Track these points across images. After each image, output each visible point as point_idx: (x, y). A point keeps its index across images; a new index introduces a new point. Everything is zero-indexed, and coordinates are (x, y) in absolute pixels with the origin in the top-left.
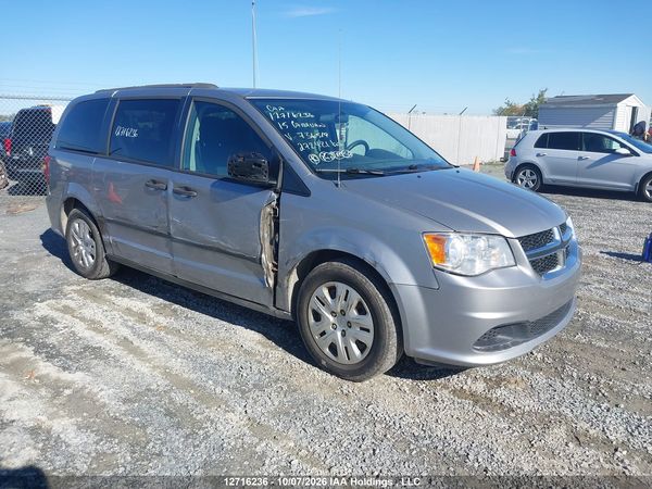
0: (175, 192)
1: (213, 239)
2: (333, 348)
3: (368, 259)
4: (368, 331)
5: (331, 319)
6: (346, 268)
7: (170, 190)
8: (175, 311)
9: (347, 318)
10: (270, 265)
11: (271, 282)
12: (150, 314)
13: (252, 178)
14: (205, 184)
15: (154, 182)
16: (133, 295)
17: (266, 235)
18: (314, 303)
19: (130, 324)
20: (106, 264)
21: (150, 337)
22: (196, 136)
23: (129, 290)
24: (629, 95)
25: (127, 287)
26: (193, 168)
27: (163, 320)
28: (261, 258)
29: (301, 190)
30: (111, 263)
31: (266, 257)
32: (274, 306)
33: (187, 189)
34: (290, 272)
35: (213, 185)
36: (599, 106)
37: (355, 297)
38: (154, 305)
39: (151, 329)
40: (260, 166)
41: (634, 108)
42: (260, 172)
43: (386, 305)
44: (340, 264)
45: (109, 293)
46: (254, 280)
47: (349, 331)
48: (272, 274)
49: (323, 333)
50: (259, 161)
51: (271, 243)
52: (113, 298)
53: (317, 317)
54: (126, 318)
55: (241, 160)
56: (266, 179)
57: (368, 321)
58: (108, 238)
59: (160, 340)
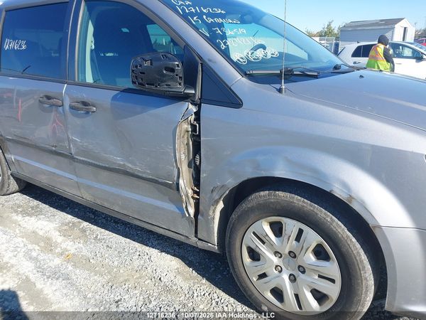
0: (72, 108)
1: (119, 160)
2: (278, 293)
3: (339, 192)
4: (333, 281)
5: (275, 260)
6: (299, 201)
7: (67, 107)
8: (84, 231)
9: (299, 261)
10: (190, 192)
11: (192, 211)
12: (57, 237)
13: (164, 88)
14: (104, 97)
15: (49, 98)
16: (41, 213)
17: (183, 157)
18: (250, 239)
19: (34, 254)
20: (12, 181)
21: (55, 275)
22: (90, 43)
23: (37, 207)
24: (402, 19)
25: (36, 202)
26: (89, 79)
27: (71, 246)
28: (178, 184)
29: (231, 100)
30: (18, 180)
31: (185, 184)
32: (196, 236)
33: (85, 104)
34: (217, 202)
35: (114, 98)
36: (382, 27)
37: (313, 238)
38: (63, 224)
39: (57, 261)
40: (172, 70)
41: (405, 28)
42: (173, 79)
43: (362, 252)
44: (288, 195)
45: (16, 212)
46: (171, 207)
47: (301, 277)
48: (192, 201)
49: (263, 276)
50: (170, 64)
51: (189, 166)
52: (19, 218)
53: (255, 256)
54: (30, 247)
55: (147, 64)
56: (180, 88)
57: (332, 269)
58: (12, 157)
59: (67, 278)
